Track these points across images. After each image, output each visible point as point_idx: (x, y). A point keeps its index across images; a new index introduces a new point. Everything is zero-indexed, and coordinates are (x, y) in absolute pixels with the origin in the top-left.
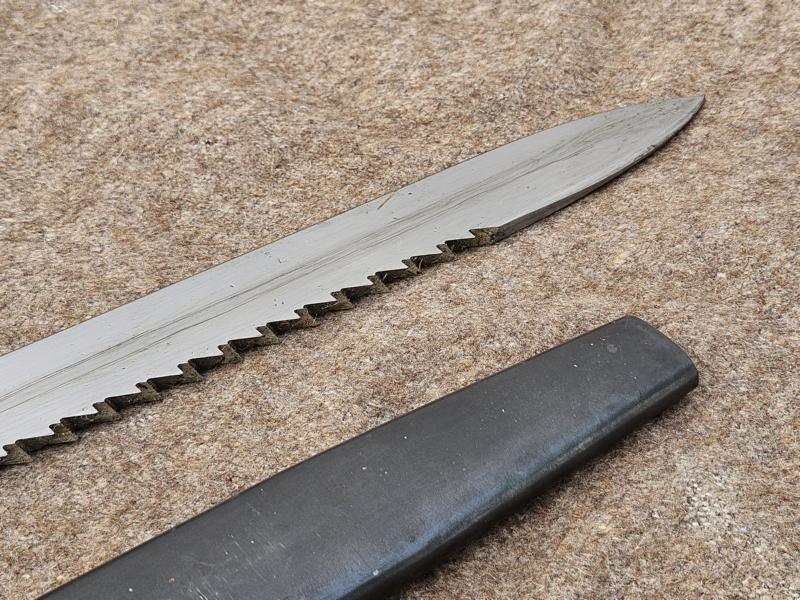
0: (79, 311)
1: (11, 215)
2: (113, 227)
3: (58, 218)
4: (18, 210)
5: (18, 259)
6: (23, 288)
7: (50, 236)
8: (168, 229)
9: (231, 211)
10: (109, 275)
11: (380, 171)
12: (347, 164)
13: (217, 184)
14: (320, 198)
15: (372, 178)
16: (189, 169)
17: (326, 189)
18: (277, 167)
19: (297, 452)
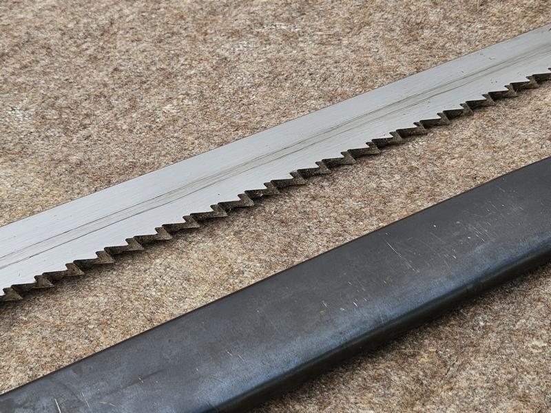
0: (371, 84)
1: (320, 30)
2: (383, 38)
3: (349, 33)
4: (324, 27)
5: (329, 54)
6: (335, 70)
7: (345, 42)
8: (417, 40)
9: (454, 31)
10: (385, 64)
11: (547, 9)
12: (525, 4)
13: (445, 14)
14: (510, 24)
15: (542, 13)
16: (426, 6)
17: (513, 19)
18: (481, 5)
19: (514, 165)
